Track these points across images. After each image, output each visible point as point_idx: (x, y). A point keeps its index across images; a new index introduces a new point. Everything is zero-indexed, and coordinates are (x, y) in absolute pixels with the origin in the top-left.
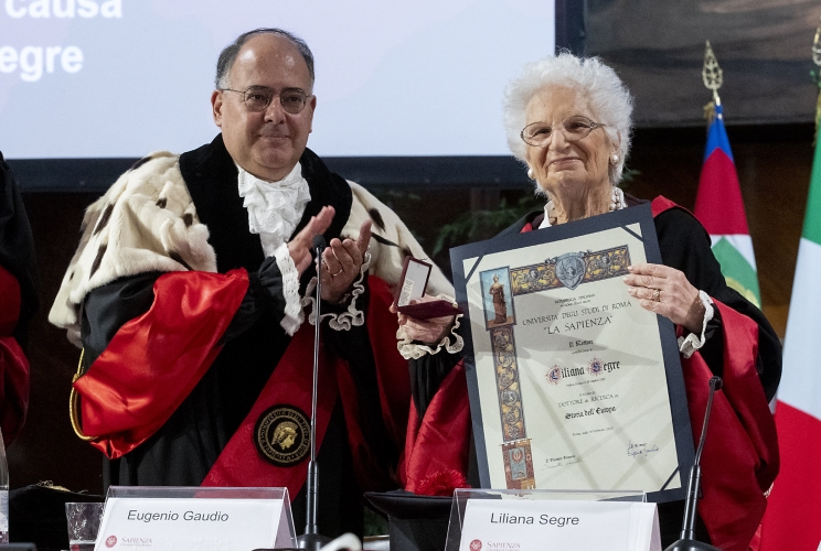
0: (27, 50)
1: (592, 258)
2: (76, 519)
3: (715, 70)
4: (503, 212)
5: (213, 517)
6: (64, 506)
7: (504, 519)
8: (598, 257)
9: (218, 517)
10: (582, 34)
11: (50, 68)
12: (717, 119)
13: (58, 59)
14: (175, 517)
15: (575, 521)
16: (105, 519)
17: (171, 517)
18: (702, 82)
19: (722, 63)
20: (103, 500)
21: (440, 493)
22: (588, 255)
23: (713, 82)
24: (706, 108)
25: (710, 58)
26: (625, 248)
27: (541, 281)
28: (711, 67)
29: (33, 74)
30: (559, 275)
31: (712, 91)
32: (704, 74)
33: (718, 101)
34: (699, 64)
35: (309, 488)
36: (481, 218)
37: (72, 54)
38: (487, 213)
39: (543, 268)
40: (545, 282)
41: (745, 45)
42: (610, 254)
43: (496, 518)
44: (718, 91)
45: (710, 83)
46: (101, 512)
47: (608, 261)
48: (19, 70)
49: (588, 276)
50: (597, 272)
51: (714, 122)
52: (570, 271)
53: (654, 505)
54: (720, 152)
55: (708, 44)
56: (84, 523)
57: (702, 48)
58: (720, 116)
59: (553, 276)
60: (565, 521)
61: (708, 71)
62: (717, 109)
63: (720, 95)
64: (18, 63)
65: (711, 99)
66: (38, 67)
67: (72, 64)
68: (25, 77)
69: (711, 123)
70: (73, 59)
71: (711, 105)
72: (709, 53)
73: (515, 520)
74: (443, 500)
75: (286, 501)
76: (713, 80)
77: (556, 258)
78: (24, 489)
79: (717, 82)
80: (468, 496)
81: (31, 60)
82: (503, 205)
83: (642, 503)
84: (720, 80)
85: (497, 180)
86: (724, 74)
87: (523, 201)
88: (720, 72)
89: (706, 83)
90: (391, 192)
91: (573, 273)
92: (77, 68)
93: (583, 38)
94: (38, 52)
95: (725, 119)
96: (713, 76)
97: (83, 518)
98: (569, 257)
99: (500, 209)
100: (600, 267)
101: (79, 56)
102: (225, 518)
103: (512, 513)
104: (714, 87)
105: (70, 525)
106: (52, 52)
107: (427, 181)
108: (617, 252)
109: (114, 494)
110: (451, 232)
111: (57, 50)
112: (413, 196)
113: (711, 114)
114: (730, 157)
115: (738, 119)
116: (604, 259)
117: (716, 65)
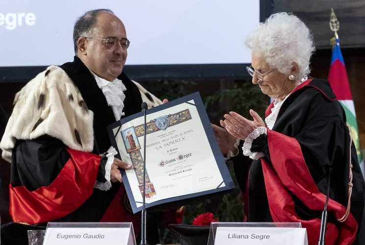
0: (9, 15)
1: (171, 117)
2: (32, 238)
3: (336, 22)
4: (236, 90)
5: (97, 237)
6: (27, 232)
7: (234, 236)
8: (175, 116)
9: (99, 236)
10: (273, 5)
11: (20, 23)
12: (337, 46)
13: (23, 19)
14: (79, 237)
15: (268, 237)
16: (46, 238)
17: (77, 236)
18: (330, 28)
19: (339, 19)
20: (45, 229)
21: (204, 224)
22: (169, 116)
23: (335, 28)
24: (332, 40)
25: (333, 16)
26: (187, 110)
27: (149, 129)
28: (334, 20)
29: (12, 26)
30: (158, 126)
31: (334, 32)
32: (331, 24)
33: (337, 37)
34: (328, 19)
35: (142, 222)
36: (225, 93)
37: (30, 17)
38: (228, 91)
39: (149, 124)
40: (151, 130)
41: (350, 10)
42: (180, 114)
43: (231, 236)
44: (337, 32)
45: (333, 28)
46: (44, 234)
47: (180, 116)
48: (5, 24)
49: (171, 124)
50: (175, 122)
51: (336, 47)
52: (162, 123)
53: (305, 229)
54: (338, 61)
55: (332, 10)
56: (36, 240)
57: (329, 12)
58: (338, 44)
59: (155, 127)
60: (263, 237)
61: (332, 23)
62: (337, 41)
63: (338, 34)
64: (5, 21)
65: (334, 35)
66: (14, 23)
67: (31, 21)
68: (8, 28)
69: (334, 47)
70: (31, 19)
71: (334, 39)
72: (333, 14)
73: (240, 237)
74: (205, 227)
75: (131, 228)
76: (335, 27)
77: (155, 120)
78: (8, 224)
79: (337, 28)
80: (217, 225)
81: (11, 19)
82: (236, 86)
83: (299, 228)
84: (338, 27)
85: (233, 75)
86: (340, 24)
87: (245, 85)
88: (338, 23)
89: (331, 28)
90: (183, 81)
91: (164, 124)
92: (33, 23)
93: (273, 8)
94: (14, 16)
95: (340, 45)
96: (335, 25)
97: (36, 238)
98: (161, 118)
99: (234, 89)
100: (176, 120)
101: (34, 17)
102: (103, 237)
103: (238, 233)
104: (335, 30)
105: (29, 241)
106: (21, 16)
107: (200, 76)
108: (184, 112)
109: (50, 226)
110: (211, 100)
111: (23, 15)
112: (193, 83)
113: (334, 43)
114: (343, 63)
115: (347, 45)
116: (178, 116)
117: (336, 20)
